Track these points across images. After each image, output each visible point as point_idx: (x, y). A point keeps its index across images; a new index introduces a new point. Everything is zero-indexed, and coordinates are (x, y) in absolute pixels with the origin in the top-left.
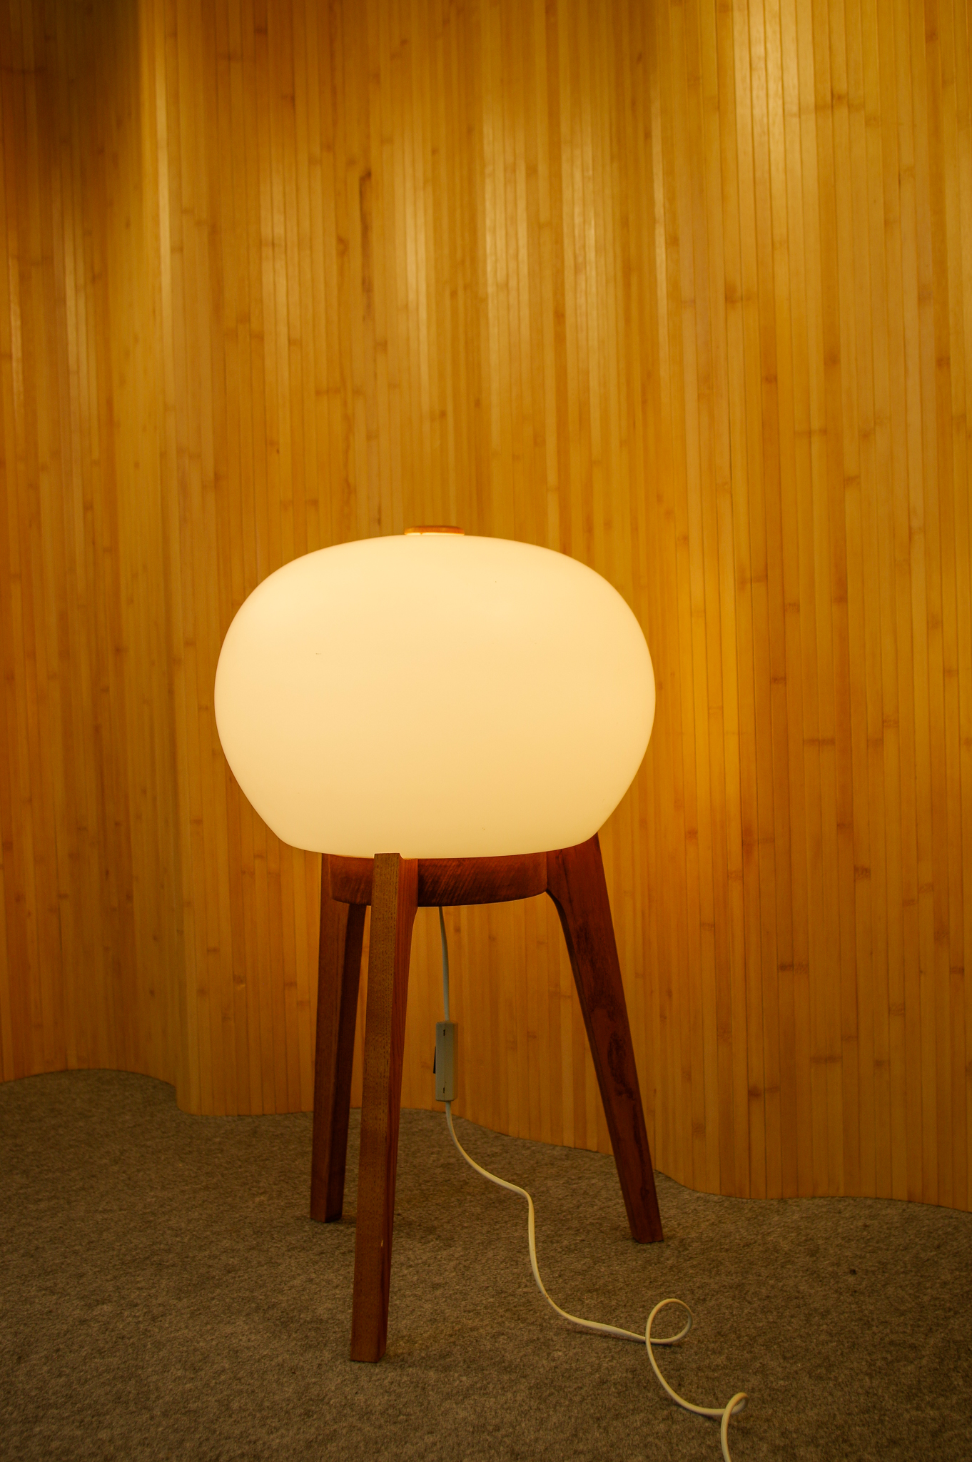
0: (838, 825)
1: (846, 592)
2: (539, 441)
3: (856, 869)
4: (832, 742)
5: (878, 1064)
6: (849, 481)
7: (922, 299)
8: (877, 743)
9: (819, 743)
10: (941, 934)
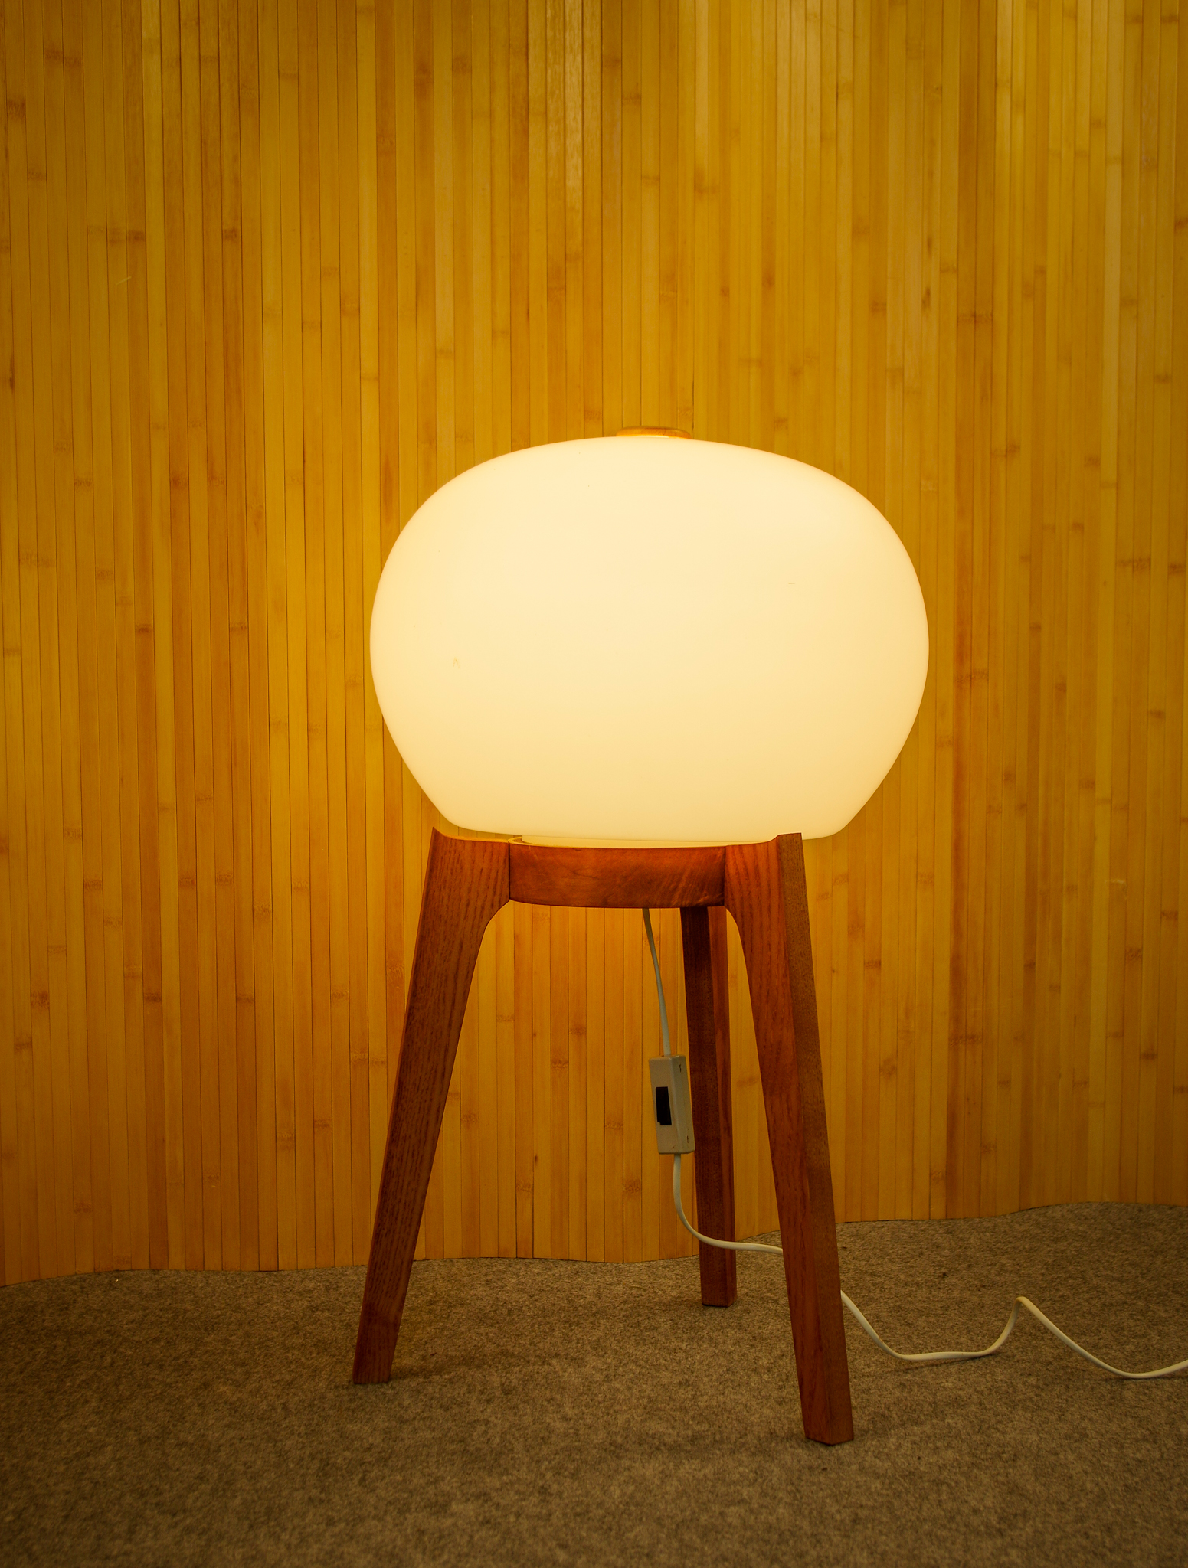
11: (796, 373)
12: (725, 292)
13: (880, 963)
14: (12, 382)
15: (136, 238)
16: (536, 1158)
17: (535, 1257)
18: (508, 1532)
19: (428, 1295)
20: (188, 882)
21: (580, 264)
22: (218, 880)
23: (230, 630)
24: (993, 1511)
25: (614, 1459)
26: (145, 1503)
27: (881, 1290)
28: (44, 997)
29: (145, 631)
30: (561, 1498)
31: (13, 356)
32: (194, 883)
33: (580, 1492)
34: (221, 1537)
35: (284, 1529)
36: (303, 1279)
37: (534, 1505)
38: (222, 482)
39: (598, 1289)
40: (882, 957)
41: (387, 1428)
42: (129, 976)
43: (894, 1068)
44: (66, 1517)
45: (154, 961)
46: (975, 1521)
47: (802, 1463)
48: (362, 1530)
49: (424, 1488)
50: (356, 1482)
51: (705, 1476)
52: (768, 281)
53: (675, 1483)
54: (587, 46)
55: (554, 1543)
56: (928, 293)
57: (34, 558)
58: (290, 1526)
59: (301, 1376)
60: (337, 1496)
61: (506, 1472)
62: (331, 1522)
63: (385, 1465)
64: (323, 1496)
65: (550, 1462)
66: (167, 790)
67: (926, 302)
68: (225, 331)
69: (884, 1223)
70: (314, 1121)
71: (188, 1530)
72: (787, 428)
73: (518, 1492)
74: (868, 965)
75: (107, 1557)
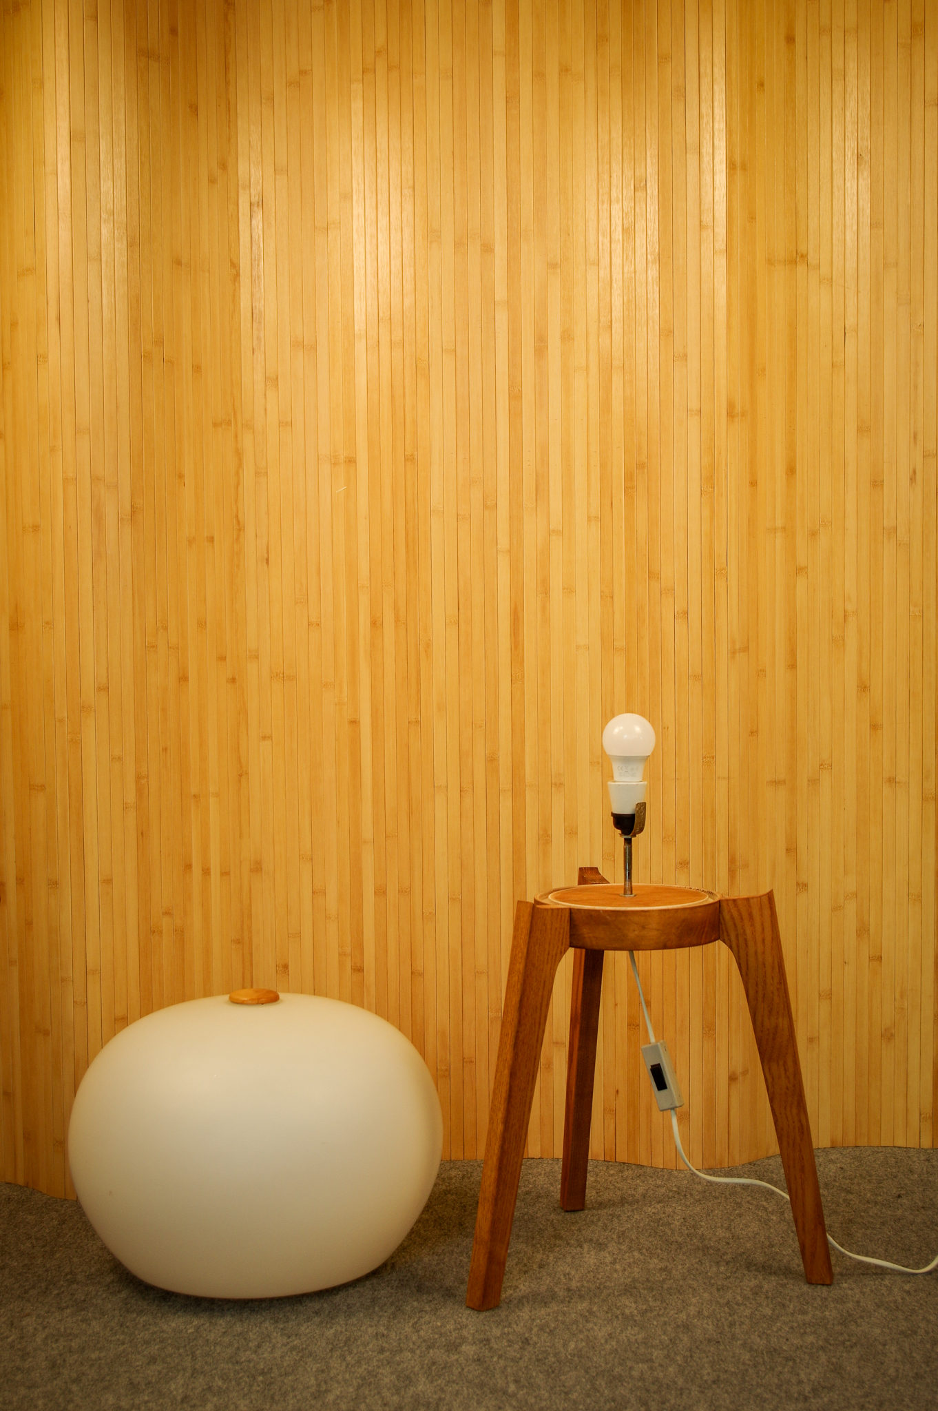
0: (787, 850)
1: (796, 660)
2: (489, 505)
3: (798, 884)
4: (784, 782)
5: (811, 1040)
6: (800, 570)
7: (862, 430)
8: (814, 782)
9: (776, 783)
10: (862, 931)
11: (814, 534)
12: (753, 484)
13: (881, 958)
14: (267, 560)
15: (350, 461)
16: (617, 1091)
17: (617, 1160)
18: (487, 1368)
19: (528, 1187)
20: (381, 892)
21: (646, 471)
22: (400, 891)
23: (409, 722)
24: (811, 1383)
25: (584, 1322)
26: (276, 1328)
27: (846, 1205)
28: (286, 967)
29: (354, 722)
30: (534, 1348)
31: (268, 544)
32: (385, 893)
33: (549, 1344)
34: (311, 1354)
35: (350, 1353)
36: (451, 1168)
37: (515, 1351)
38: (404, 623)
39: (647, 1190)
40: (883, 953)
41: (450, 1286)
42: (342, 954)
43: (892, 1035)
44: (225, 1333)
45: (359, 946)
46: (794, 1389)
47: (707, 1336)
48: (398, 1358)
49: (450, 1332)
50: (410, 1324)
51: (636, 1340)
52: (791, 471)
53: (614, 1343)
54: (650, 322)
55: (512, 1378)
56: (914, 472)
57: (281, 675)
58: (355, 1351)
59: (415, 1243)
60: (394, 1334)
61: (510, 1325)
62: (382, 1351)
63: (435, 1314)
64: (386, 1332)
65: (541, 1321)
66: (367, 831)
67: (913, 479)
68: (406, 522)
69: (884, 1149)
70: (463, 1059)
71: (293, 1348)
72: (807, 573)
73: (509, 1341)
74: (871, 959)
75: (237, 1362)
